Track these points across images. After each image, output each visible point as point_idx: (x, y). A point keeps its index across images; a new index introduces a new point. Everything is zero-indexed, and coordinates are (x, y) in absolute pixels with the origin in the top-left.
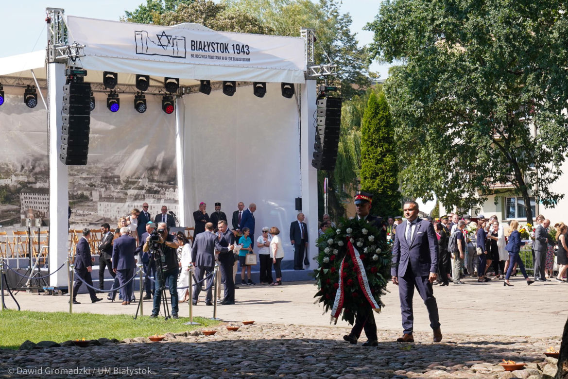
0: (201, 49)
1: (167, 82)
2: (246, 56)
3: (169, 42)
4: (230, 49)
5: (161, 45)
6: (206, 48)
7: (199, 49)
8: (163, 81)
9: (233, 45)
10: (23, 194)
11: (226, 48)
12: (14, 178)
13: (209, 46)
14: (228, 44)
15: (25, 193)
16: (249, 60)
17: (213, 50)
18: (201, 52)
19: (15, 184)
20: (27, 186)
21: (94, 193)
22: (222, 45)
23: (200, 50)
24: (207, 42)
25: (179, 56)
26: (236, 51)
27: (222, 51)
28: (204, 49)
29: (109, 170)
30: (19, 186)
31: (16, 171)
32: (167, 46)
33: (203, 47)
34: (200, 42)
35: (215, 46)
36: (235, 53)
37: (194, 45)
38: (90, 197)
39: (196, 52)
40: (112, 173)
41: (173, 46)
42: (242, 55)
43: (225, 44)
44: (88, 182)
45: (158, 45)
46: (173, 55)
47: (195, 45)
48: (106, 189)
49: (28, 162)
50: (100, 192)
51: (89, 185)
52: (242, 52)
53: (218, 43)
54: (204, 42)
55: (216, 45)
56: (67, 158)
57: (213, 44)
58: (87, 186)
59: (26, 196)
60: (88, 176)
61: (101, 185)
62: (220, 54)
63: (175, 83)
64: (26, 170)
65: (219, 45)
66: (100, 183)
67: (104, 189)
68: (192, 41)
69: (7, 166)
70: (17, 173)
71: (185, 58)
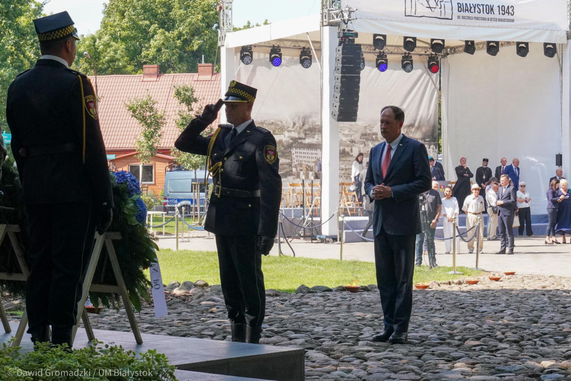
0: (468, 10)
1: (433, 43)
2: (510, 17)
3: (437, 4)
4: (496, 9)
5: (430, 7)
6: (473, 10)
7: (466, 10)
8: (430, 42)
9: (499, 7)
10: (294, 148)
11: (492, 9)
12: (286, 134)
13: (475, 8)
14: (493, 6)
15: (296, 148)
16: (513, 21)
17: (479, 12)
18: (467, 14)
19: (288, 139)
20: (298, 142)
21: (354, 149)
22: (487, 7)
23: (467, 11)
24: (473, 4)
25: (446, 17)
26: (501, 12)
27: (488, 12)
28: (470, 10)
29: (368, 127)
30: (291, 141)
31: (288, 127)
32: (435, 8)
33: (469, 9)
34: (466, 4)
35: (481, 8)
36: (499, 14)
37: (460, 7)
38: (350, 152)
39: (462, 14)
40: (371, 130)
41: (440, 8)
42: (506, 16)
43: (491, 6)
44: (349, 139)
45: (427, 7)
46: (440, 17)
47: (462, 7)
48: (365, 146)
49: (299, 119)
50: (359, 148)
51: (350, 141)
52: (507, 13)
53: (483, 5)
54: (470, 4)
55: (482, 6)
56: (339, 115)
57: (479, 6)
58: (348, 142)
59: (296, 151)
60: (350, 133)
61: (360, 142)
62: (485, 15)
63: (440, 44)
64: (297, 127)
65: (485, 7)
66: (359, 140)
67: (363, 145)
68: (458, 3)
69: (282, 122)
70: (289, 129)
71: (452, 19)
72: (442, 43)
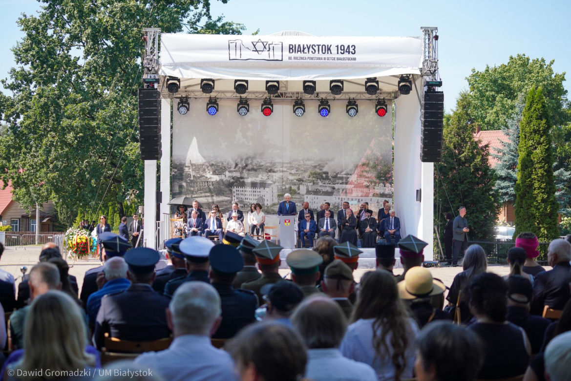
0: (300, 51)
1: (268, 85)
2: (351, 56)
3: (265, 47)
4: (334, 50)
5: (256, 51)
6: (306, 50)
7: (298, 51)
8: (265, 84)
9: (337, 46)
10: (235, 187)
11: (329, 49)
12: (227, 173)
13: (309, 49)
14: (331, 45)
15: (238, 186)
16: (355, 59)
17: (314, 52)
18: (299, 55)
19: (228, 179)
20: (239, 181)
21: (301, 187)
22: (324, 47)
23: (299, 53)
24: (307, 45)
25: (275, 59)
26: (340, 51)
27: (324, 52)
28: (303, 51)
29: (318, 167)
30: (232, 180)
31: (230, 168)
32: (262, 51)
33: (302, 49)
34: (299, 45)
35: (316, 48)
36: (338, 53)
37: (292, 49)
38: (297, 190)
39: (293, 55)
40: (321, 170)
41: (269, 51)
42: (346, 55)
43: (328, 45)
44: (297, 177)
45: (253, 51)
46: (269, 59)
47: (294, 49)
48: (314, 184)
49: (242, 160)
50: (307, 186)
51: (297, 180)
52: (346, 52)
53: (319, 46)
54: (304, 45)
55: (317, 47)
57: (314, 46)
58: (295, 181)
59: (238, 189)
60: (297, 172)
61: (309, 180)
62: (321, 55)
63: (275, 86)
64: (240, 167)
65: (320, 47)
66: (307, 179)
67: (312, 184)
68: (290, 45)
69: (222, 164)
70: (232, 169)
71: (282, 60)
72: (277, 85)
